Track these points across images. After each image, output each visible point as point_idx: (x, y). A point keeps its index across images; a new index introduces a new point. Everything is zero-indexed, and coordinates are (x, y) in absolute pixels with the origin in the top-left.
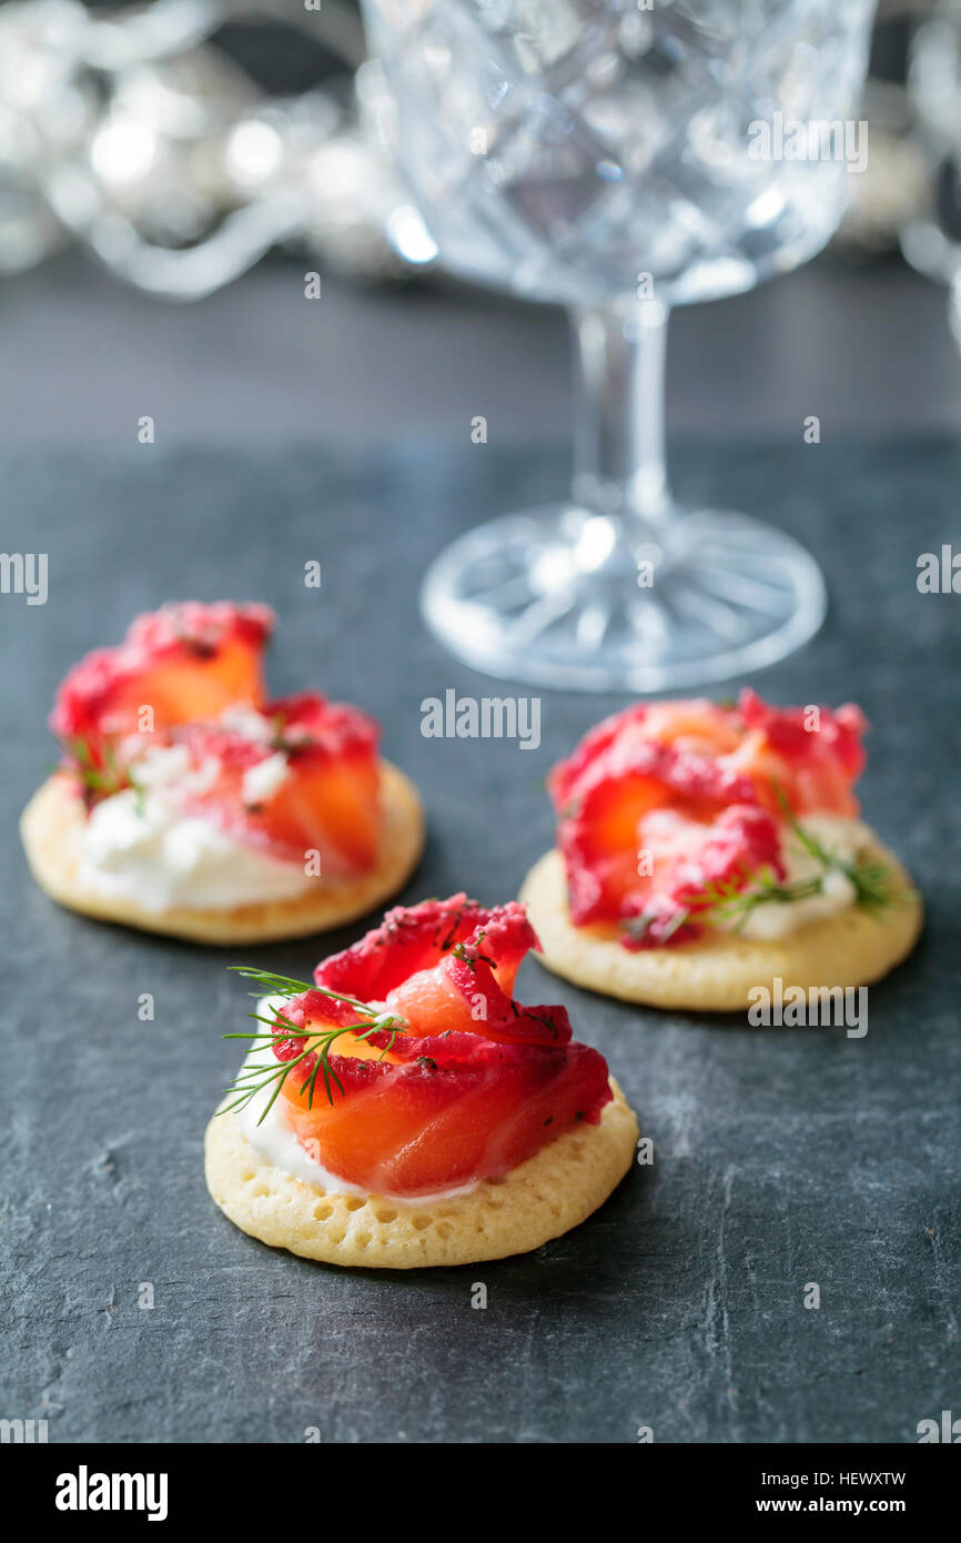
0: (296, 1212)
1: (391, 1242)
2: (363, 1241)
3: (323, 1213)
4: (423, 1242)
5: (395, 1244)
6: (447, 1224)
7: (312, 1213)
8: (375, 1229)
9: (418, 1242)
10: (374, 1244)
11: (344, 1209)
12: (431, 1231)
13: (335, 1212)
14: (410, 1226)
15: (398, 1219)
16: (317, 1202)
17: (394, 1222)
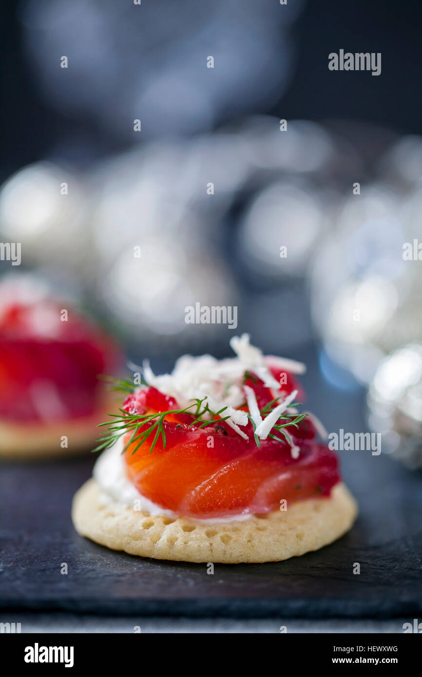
0: (130, 525)
1: (190, 543)
2: (172, 542)
3: (148, 526)
4: (211, 544)
5: (193, 544)
6: (227, 536)
7: (141, 525)
8: (181, 536)
9: (208, 544)
10: (179, 543)
11: (162, 524)
12: (217, 539)
13: (155, 525)
14: (204, 535)
15: (196, 530)
16: (144, 520)
17: (193, 532)
